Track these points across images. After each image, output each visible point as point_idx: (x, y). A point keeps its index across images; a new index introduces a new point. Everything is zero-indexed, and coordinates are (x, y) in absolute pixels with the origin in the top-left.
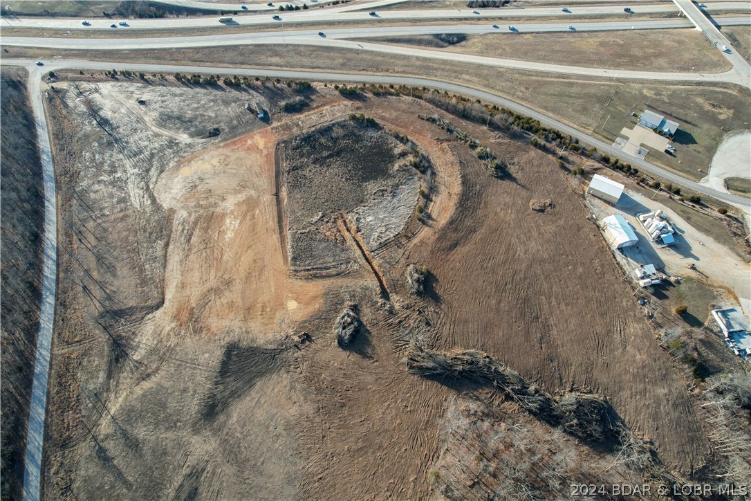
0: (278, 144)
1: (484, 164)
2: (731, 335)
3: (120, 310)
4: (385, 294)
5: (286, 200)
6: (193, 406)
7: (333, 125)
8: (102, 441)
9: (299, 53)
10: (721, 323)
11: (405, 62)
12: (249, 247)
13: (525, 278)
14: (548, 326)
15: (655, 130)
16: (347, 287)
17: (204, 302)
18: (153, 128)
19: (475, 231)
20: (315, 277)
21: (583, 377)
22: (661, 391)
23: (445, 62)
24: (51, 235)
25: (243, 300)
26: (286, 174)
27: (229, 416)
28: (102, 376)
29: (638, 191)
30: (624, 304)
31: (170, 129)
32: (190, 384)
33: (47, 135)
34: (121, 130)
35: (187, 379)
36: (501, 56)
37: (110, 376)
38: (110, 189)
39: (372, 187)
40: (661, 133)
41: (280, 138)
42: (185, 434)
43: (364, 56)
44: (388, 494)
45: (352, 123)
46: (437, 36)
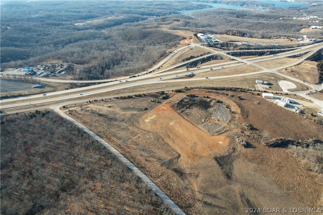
0: (171, 107)
1: (235, 98)
4: (242, 132)
5: (189, 119)
6: (221, 178)
7: (183, 99)
8: (202, 200)
12: (191, 133)
13: (271, 119)
14: (287, 127)
15: (262, 84)
16: (231, 133)
17: (193, 150)
18: (122, 112)
19: (249, 112)
21: (307, 136)
23: (195, 81)
25: (205, 146)
26: (181, 113)
27: (235, 176)
28: (181, 182)
30: (298, 117)
31: (128, 111)
32: (214, 172)
34: (110, 116)
37: (184, 181)
38: (124, 131)
39: (210, 110)
40: (265, 84)
41: (169, 105)
42: (227, 186)
43: (171, 84)
45: (188, 97)
46: (186, 76)
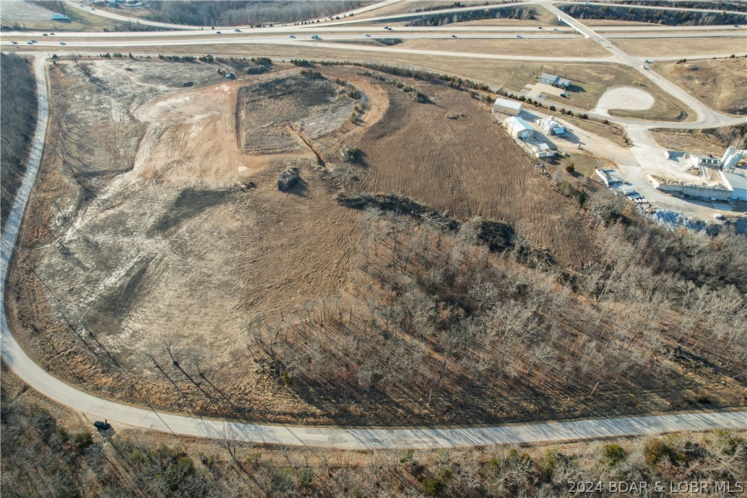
0: (241, 89)
1: (409, 95)
2: (611, 184)
3: (94, 172)
4: (321, 162)
5: (244, 117)
6: (150, 222)
7: (287, 78)
8: (66, 244)
9: (265, 49)
10: (603, 177)
11: (351, 53)
12: (210, 140)
13: (440, 154)
14: (459, 181)
15: (553, 85)
16: (290, 158)
17: (168, 168)
18: (137, 83)
19: (399, 129)
20: (263, 153)
21: (489, 211)
22: (555, 217)
23: (382, 52)
24: (40, 137)
25: (200, 166)
26: (245, 104)
27: (179, 228)
28: (71, 208)
29: (536, 110)
30: (523, 168)
31: (151, 83)
32: (148, 211)
33: (45, 88)
34: (109, 84)
35: (146, 208)
36: (429, 49)
37: (78, 208)
38: (96, 113)
39: (316, 108)
40: (557, 86)
41: (242, 85)
42: (140, 239)
43: (317, 50)
44: (314, 270)
45: (303, 77)
46: (377, 40)
